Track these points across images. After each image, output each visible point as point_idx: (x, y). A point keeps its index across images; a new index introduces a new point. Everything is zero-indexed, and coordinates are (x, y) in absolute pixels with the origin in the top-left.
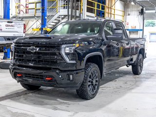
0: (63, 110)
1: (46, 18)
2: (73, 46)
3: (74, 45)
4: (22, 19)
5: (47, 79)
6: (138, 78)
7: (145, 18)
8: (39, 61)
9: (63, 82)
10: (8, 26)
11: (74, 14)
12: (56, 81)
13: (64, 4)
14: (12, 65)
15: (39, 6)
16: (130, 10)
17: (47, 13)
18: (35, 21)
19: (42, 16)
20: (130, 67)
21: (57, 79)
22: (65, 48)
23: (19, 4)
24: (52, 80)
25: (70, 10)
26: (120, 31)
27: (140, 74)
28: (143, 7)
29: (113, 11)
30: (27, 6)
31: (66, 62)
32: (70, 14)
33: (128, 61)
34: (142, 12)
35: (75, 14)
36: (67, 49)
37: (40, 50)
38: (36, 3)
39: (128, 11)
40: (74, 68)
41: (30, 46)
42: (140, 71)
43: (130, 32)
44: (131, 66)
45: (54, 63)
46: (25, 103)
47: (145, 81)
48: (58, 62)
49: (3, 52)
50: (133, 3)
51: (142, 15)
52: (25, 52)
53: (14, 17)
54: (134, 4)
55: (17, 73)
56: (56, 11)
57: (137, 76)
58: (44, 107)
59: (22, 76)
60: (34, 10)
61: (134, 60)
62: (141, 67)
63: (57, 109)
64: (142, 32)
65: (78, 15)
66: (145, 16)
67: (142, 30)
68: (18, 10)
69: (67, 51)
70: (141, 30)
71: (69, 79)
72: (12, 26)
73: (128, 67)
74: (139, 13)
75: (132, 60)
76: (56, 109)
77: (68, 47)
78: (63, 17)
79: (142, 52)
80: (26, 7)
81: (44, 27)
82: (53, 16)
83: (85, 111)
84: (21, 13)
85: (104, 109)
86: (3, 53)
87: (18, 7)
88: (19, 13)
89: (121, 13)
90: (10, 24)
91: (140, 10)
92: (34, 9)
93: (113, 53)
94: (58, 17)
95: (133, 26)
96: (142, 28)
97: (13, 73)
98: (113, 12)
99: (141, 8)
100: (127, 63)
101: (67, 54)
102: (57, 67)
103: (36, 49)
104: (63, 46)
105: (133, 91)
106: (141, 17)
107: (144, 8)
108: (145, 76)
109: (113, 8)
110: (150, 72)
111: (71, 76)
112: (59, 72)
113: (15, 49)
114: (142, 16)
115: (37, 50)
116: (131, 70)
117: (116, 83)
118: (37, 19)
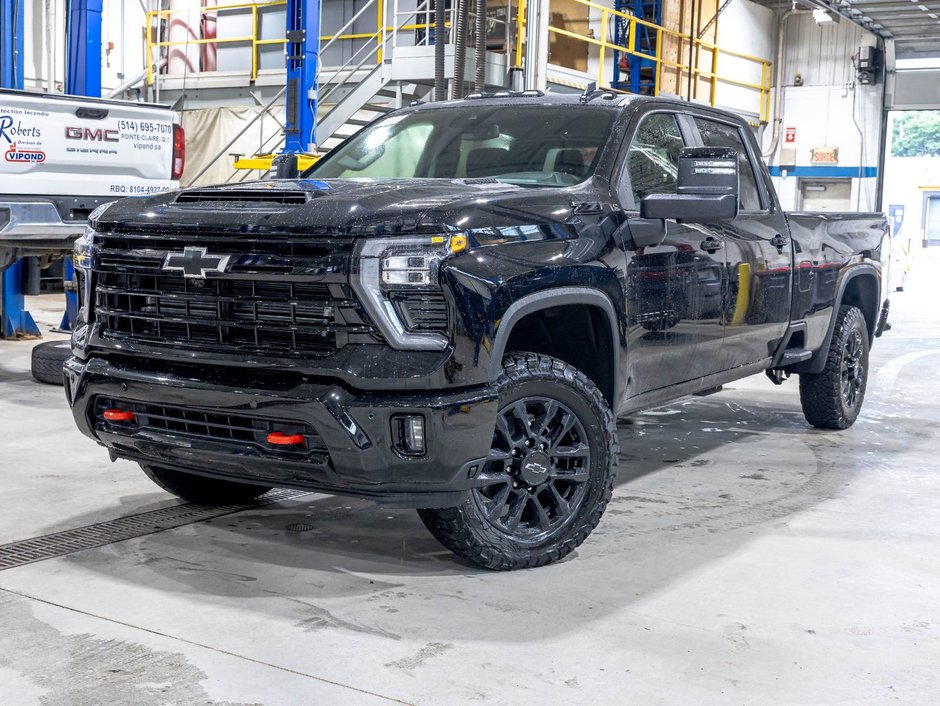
0: (358, 629)
1: (313, 94)
2: (428, 247)
3: (437, 239)
4: (180, 99)
5: (273, 439)
6: (834, 445)
7: (891, 103)
8: (232, 336)
9: (369, 460)
10: (80, 134)
11: (471, 75)
12: (323, 452)
13: (420, 18)
14: (82, 355)
15: (275, 28)
16: (803, 53)
17: (320, 67)
18: (252, 112)
19: (292, 82)
20: (792, 385)
21: (330, 443)
22: (383, 256)
23: (162, 14)
24: (300, 446)
25: (450, 49)
26: (723, 168)
27: (849, 423)
28: (882, 38)
29: (705, 57)
30: (210, 25)
31: (383, 341)
32: (450, 72)
33: (774, 348)
34: (874, 69)
35: (482, 75)
36: (397, 262)
37: (235, 267)
38: (261, 12)
39: (797, 61)
40: (437, 379)
41: (178, 246)
42: (847, 410)
43: (803, 185)
44: (795, 378)
45: (319, 344)
46: (144, 583)
47: (874, 464)
48: (341, 340)
49: (61, 289)
50: (820, 15)
51: (874, 82)
52: (154, 279)
53: (132, 92)
54: (828, 18)
55: (103, 401)
56: (373, 59)
57: (831, 436)
58: (252, 608)
59: (132, 422)
60: (248, 53)
61: (815, 339)
62: (858, 385)
63: (324, 624)
64: (873, 181)
65: (496, 78)
66: (891, 90)
67: (877, 172)
68: (156, 49)
69: (396, 279)
70: (868, 172)
71: (404, 446)
72: (101, 135)
73: (777, 381)
74: (854, 74)
75: (798, 339)
76: (317, 619)
77: (398, 251)
78: (410, 89)
79: (863, 294)
80: (205, 34)
81: (303, 147)
82: (356, 85)
83: (497, 638)
84: (177, 65)
85: (606, 625)
86: (64, 295)
87: (159, 34)
88: (164, 69)
89: (753, 73)
90: (93, 125)
91: (865, 55)
92: (247, 43)
93: (680, 295)
94: (382, 93)
95: (821, 150)
96: (873, 163)
97: (84, 401)
98: (704, 68)
99: (870, 41)
100: (767, 361)
101: (394, 294)
102: (337, 372)
103: (216, 263)
104: (373, 247)
105: (797, 522)
106: (868, 97)
107: (890, 47)
108: (877, 439)
109: (707, 39)
110: (907, 415)
111: (416, 427)
112: (346, 403)
113: (97, 259)
114: (875, 93)
115: (222, 267)
116: (797, 402)
117: (699, 473)
118: (265, 103)
